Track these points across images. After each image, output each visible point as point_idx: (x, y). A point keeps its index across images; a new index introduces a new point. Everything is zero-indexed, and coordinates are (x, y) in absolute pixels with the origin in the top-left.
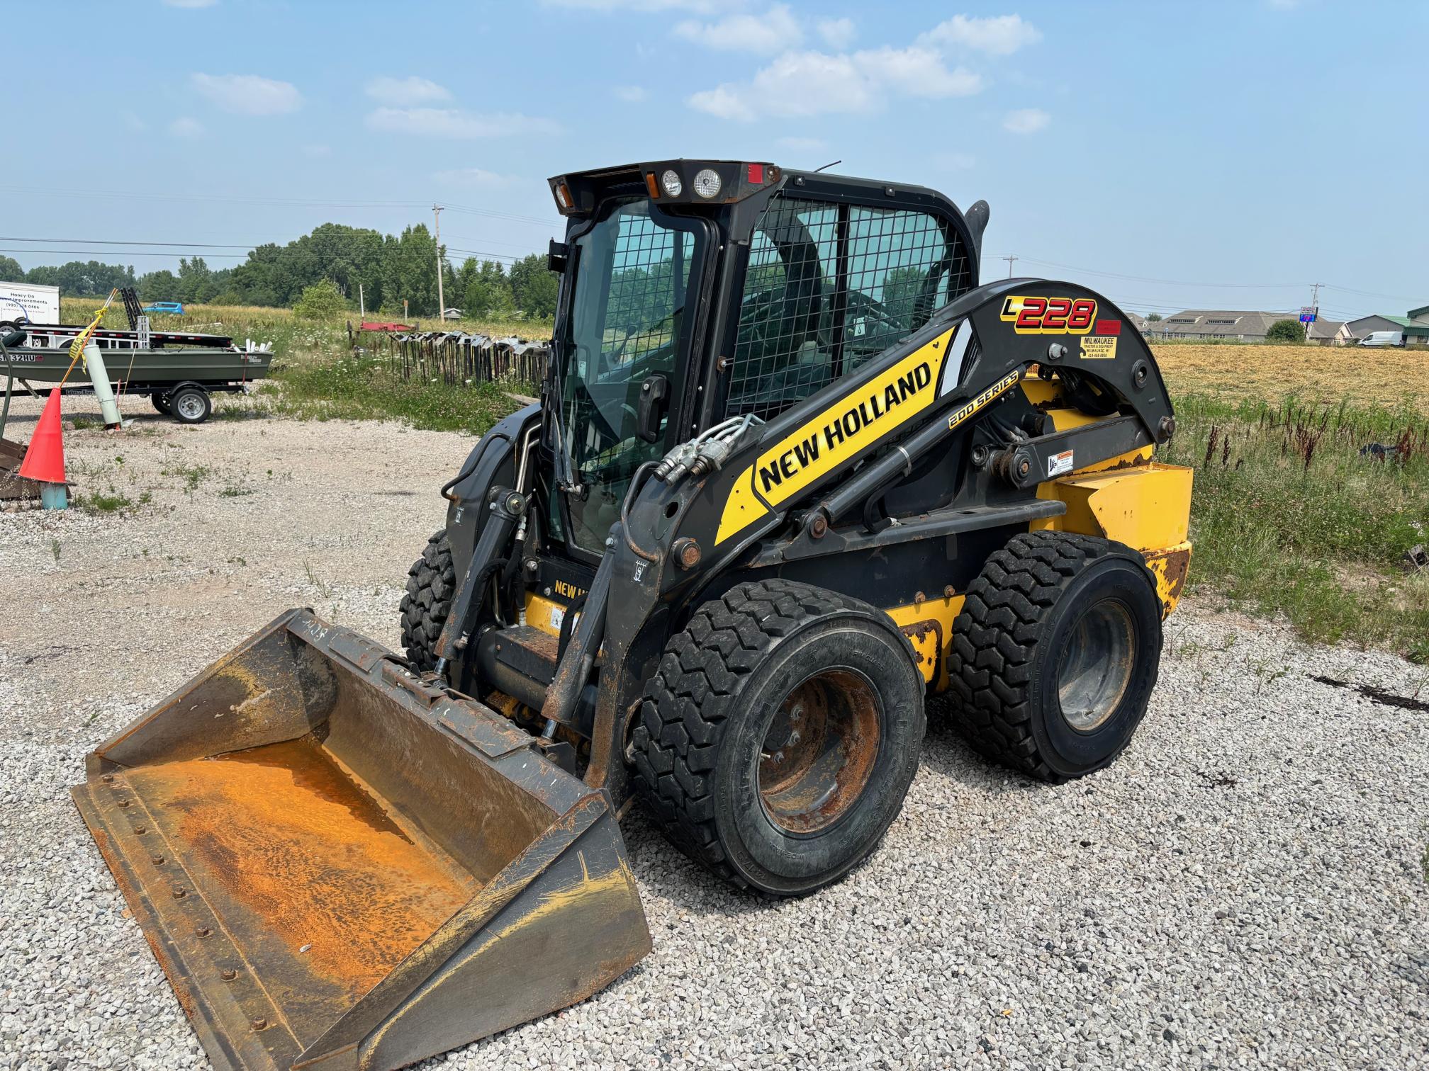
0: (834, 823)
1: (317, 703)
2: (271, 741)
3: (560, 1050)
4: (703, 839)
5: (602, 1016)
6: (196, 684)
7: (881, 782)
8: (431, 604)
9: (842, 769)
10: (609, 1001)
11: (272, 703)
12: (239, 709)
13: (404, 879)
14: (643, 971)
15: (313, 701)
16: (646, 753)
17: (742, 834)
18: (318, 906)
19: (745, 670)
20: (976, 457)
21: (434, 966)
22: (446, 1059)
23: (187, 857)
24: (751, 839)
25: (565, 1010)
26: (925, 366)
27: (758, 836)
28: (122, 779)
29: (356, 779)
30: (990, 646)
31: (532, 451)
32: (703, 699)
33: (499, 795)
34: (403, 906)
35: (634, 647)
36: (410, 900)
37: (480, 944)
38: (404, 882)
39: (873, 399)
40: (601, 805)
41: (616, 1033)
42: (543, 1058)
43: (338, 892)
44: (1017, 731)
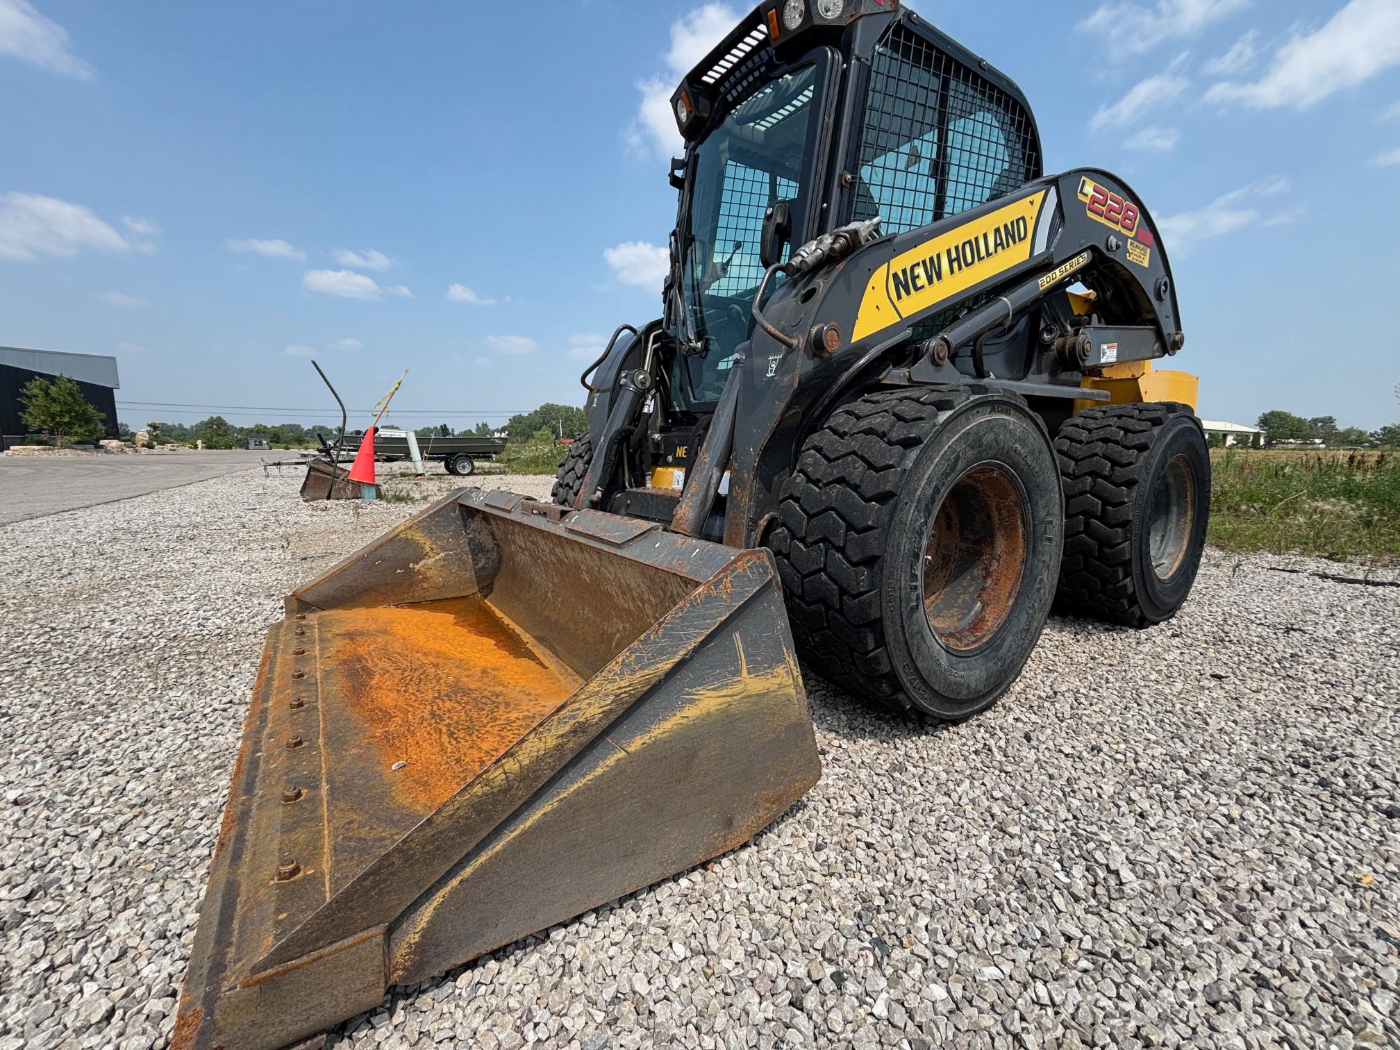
0: (987, 642)
1: (483, 567)
2: (444, 596)
3: (716, 926)
4: (866, 645)
5: (768, 870)
6: (380, 542)
7: (1028, 601)
8: (574, 482)
9: (983, 589)
10: (773, 848)
11: (445, 564)
12: (417, 567)
13: (532, 697)
14: (806, 806)
15: (480, 565)
16: (787, 556)
17: (910, 642)
18: (433, 721)
19: (916, 442)
20: (1046, 336)
21: (523, 794)
22: (548, 936)
23: (327, 674)
24: (918, 650)
25: (717, 860)
26: (1023, 218)
27: (924, 646)
28: (313, 618)
29: (507, 620)
30: (1084, 493)
31: (655, 352)
32: (861, 481)
33: (629, 612)
34: (524, 724)
35: (766, 452)
36: (534, 717)
37: (597, 760)
38: (531, 700)
39: (985, 236)
40: (765, 569)
41: (794, 899)
42: (694, 943)
43: (460, 708)
44: (1117, 571)
